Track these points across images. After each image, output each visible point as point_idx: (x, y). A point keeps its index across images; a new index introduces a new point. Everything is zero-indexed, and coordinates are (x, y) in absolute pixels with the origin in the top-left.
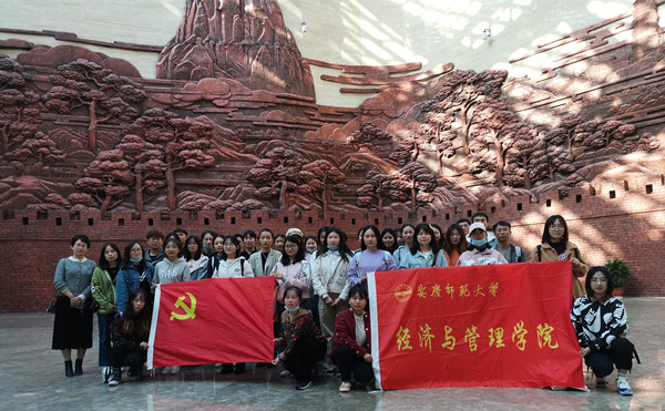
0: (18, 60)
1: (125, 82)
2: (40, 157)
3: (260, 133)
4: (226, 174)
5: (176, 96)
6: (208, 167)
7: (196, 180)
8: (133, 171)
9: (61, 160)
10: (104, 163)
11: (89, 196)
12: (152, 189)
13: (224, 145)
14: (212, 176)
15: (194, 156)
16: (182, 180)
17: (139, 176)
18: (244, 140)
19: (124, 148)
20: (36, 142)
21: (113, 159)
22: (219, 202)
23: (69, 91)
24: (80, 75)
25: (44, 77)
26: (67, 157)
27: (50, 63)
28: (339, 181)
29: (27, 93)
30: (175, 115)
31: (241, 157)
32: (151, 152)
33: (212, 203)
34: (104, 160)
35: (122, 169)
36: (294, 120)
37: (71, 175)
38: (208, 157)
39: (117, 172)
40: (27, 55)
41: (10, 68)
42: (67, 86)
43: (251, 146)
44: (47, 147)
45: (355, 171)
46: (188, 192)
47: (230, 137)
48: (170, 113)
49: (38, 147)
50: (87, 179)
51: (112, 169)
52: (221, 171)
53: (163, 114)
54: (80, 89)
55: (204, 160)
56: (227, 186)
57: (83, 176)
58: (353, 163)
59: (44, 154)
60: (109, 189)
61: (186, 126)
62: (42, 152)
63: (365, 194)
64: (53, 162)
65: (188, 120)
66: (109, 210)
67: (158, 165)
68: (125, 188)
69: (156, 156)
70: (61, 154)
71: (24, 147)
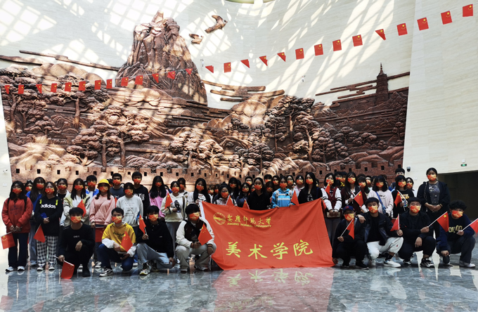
0: (34, 71)
2: (46, 132)
3: (176, 123)
4: (156, 146)
5: (128, 98)
6: (145, 141)
7: (137, 149)
8: (101, 142)
9: (59, 134)
10: (84, 137)
11: (75, 157)
12: (112, 153)
13: (155, 128)
14: (147, 147)
15: (138, 135)
16: (129, 148)
17: (104, 145)
18: (167, 126)
19: (95, 128)
20: (44, 123)
21: (90, 135)
22: (152, 162)
23: (64, 92)
25: (50, 83)
26: (61, 132)
28: (219, 152)
30: (127, 109)
31: (165, 136)
32: (112, 131)
33: (148, 163)
34: (84, 135)
36: (196, 115)
37: (64, 144)
38: (146, 135)
39: (91, 142)
40: (40, 69)
41: (29, 76)
43: (171, 130)
44: (51, 125)
45: (228, 147)
46: (133, 156)
47: (159, 124)
48: (124, 108)
49: (44, 125)
50: (74, 147)
51: (89, 141)
52: (153, 144)
55: (143, 137)
56: (156, 153)
57: (71, 145)
58: (228, 142)
59: (48, 130)
60: (86, 153)
61: (134, 117)
63: (233, 160)
64: (53, 136)
65: (135, 112)
66: (86, 166)
67: (116, 139)
68: (95, 153)
69: (115, 134)
70: (58, 130)
71: (36, 126)
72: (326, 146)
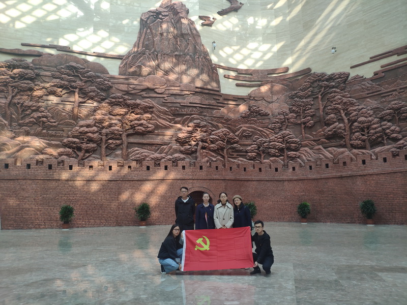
0: (33, 62)
1: (99, 77)
2: (41, 124)
3: (184, 111)
4: (161, 137)
5: (131, 86)
6: (150, 132)
7: (141, 141)
8: (100, 133)
9: (55, 126)
10: (82, 129)
11: (70, 150)
12: (112, 146)
13: (160, 118)
14: (152, 138)
15: (141, 125)
16: (132, 140)
17: (104, 138)
18: (174, 115)
19: (95, 119)
20: (40, 114)
21: (88, 126)
22: (157, 155)
23: (63, 82)
24: (71, 72)
25: (48, 73)
26: (58, 124)
27: (52, 64)
28: (234, 143)
29: (36, 83)
30: (130, 98)
31: (172, 126)
32: (113, 121)
33: (152, 156)
34: (82, 126)
35: (93, 133)
36: (207, 102)
37: (60, 136)
38: (150, 125)
39: (90, 134)
40: (38, 60)
41: (27, 67)
42: (62, 79)
43: (179, 119)
44: (46, 117)
45: (245, 136)
46: (136, 148)
47: (165, 113)
48: (126, 97)
49: (40, 117)
50: (70, 139)
51: (87, 132)
52: (158, 135)
53: (122, 98)
54: (70, 81)
55: (148, 127)
56: (162, 145)
57: (68, 137)
58: (244, 131)
59: (44, 123)
60: (84, 146)
61: (137, 106)
62: (43, 121)
63: (252, 151)
64: (49, 128)
65: (138, 101)
66: (83, 159)
67: (117, 130)
68: (95, 145)
69: (117, 124)
70: (55, 122)
71: (31, 118)
72: (368, 128)
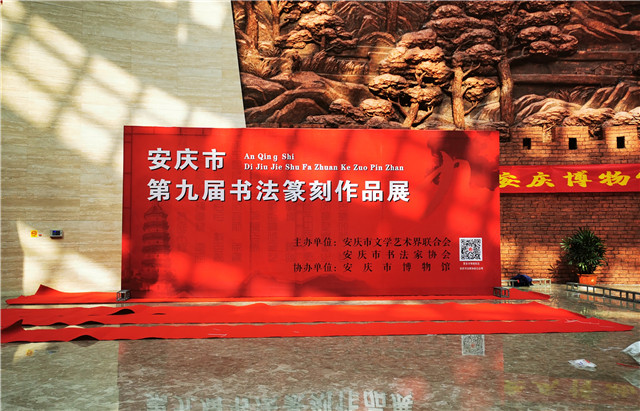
2: (323, 43)
4: (595, 66)
6: (565, 54)
7: (544, 77)
8: (450, 62)
9: (351, 48)
10: (411, 52)
11: (388, 104)
12: (477, 91)
13: (594, 17)
14: (570, 69)
15: (546, 36)
16: (523, 76)
17: (458, 72)
18: (628, 8)
19: (435, 28)
20: (318, 19)
21: (424, 45)
22: (588, 111)
26: (358, 43)
31: (622, 36)
33: (577, 114)
34: (411, 46)
35: (435, 61)
37: (363, 71)
38: (568, 37)
44: (333, 26)
46: (533, 96)
49: (319, 26)
50: (387, 77)
51: (422, 60)
52: (587, 60)
55: (563, 41)
56: (599, 86)
57: (381, 73)
59: (328, 39)
60: (416, 92)
62: (326, 35)
64: (339, 51)
67: (488, 53)
68: (438, 91)
69: (484, 38)
70: (350, 38)
71: (302, 28)
